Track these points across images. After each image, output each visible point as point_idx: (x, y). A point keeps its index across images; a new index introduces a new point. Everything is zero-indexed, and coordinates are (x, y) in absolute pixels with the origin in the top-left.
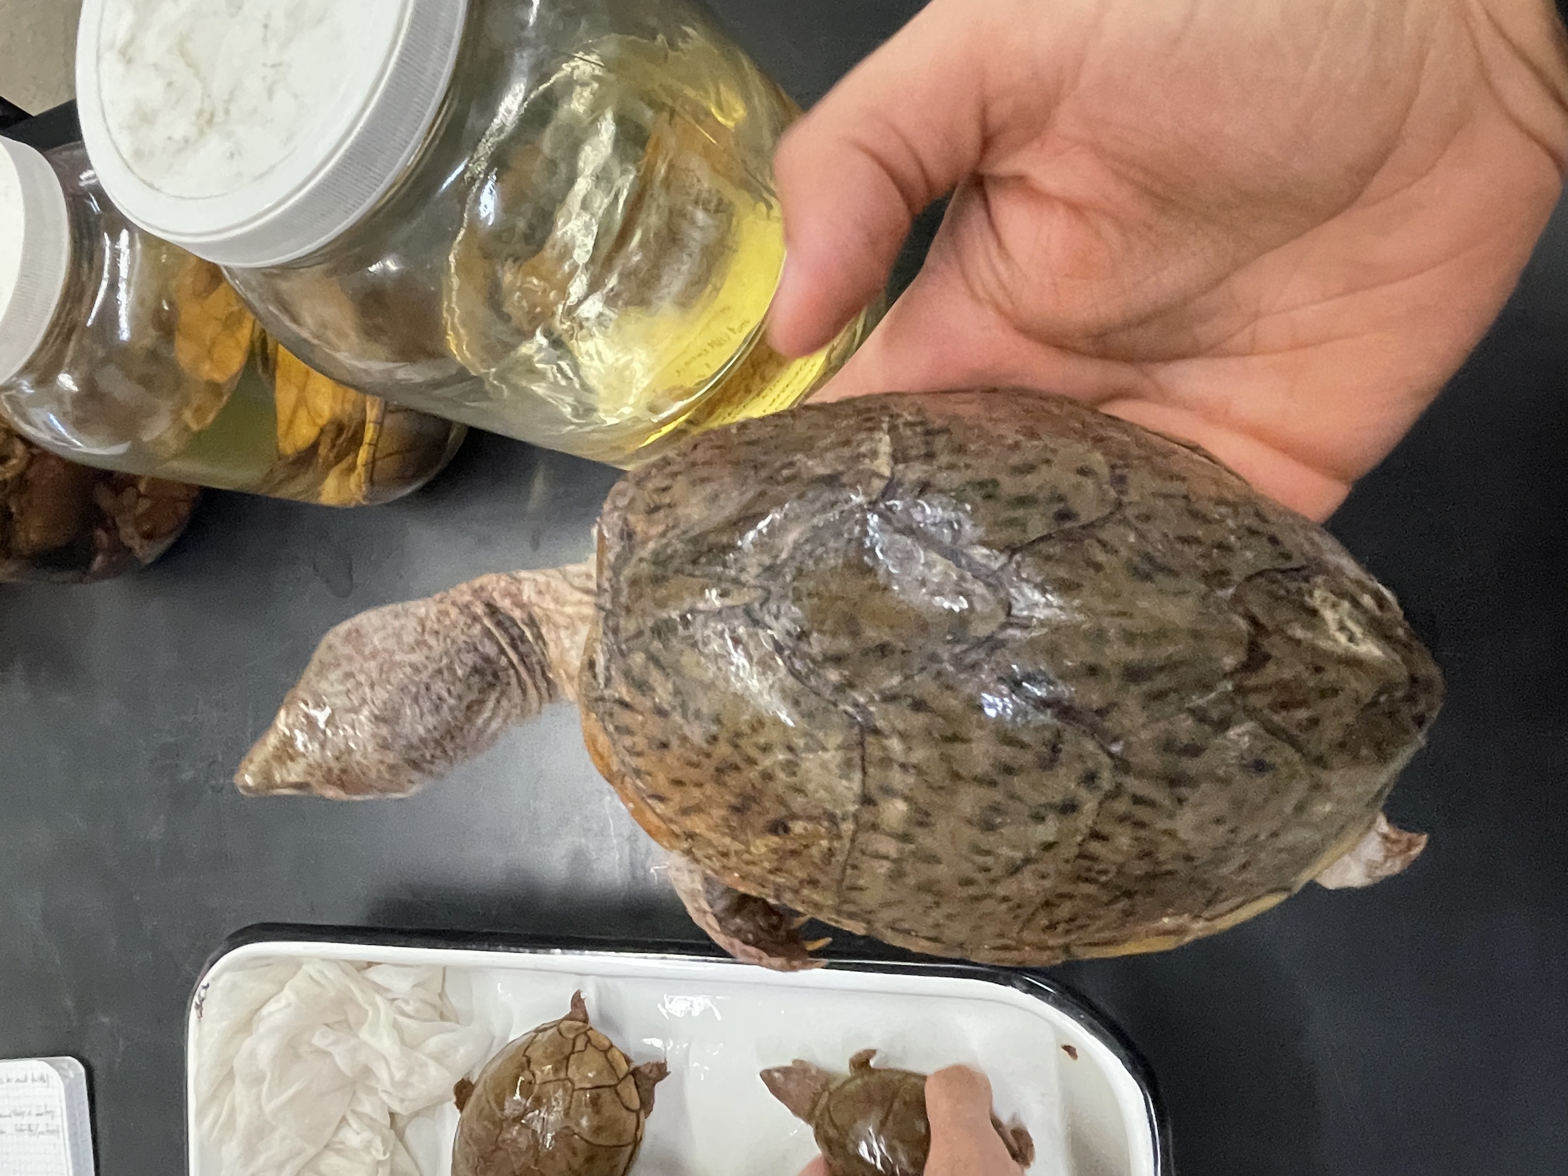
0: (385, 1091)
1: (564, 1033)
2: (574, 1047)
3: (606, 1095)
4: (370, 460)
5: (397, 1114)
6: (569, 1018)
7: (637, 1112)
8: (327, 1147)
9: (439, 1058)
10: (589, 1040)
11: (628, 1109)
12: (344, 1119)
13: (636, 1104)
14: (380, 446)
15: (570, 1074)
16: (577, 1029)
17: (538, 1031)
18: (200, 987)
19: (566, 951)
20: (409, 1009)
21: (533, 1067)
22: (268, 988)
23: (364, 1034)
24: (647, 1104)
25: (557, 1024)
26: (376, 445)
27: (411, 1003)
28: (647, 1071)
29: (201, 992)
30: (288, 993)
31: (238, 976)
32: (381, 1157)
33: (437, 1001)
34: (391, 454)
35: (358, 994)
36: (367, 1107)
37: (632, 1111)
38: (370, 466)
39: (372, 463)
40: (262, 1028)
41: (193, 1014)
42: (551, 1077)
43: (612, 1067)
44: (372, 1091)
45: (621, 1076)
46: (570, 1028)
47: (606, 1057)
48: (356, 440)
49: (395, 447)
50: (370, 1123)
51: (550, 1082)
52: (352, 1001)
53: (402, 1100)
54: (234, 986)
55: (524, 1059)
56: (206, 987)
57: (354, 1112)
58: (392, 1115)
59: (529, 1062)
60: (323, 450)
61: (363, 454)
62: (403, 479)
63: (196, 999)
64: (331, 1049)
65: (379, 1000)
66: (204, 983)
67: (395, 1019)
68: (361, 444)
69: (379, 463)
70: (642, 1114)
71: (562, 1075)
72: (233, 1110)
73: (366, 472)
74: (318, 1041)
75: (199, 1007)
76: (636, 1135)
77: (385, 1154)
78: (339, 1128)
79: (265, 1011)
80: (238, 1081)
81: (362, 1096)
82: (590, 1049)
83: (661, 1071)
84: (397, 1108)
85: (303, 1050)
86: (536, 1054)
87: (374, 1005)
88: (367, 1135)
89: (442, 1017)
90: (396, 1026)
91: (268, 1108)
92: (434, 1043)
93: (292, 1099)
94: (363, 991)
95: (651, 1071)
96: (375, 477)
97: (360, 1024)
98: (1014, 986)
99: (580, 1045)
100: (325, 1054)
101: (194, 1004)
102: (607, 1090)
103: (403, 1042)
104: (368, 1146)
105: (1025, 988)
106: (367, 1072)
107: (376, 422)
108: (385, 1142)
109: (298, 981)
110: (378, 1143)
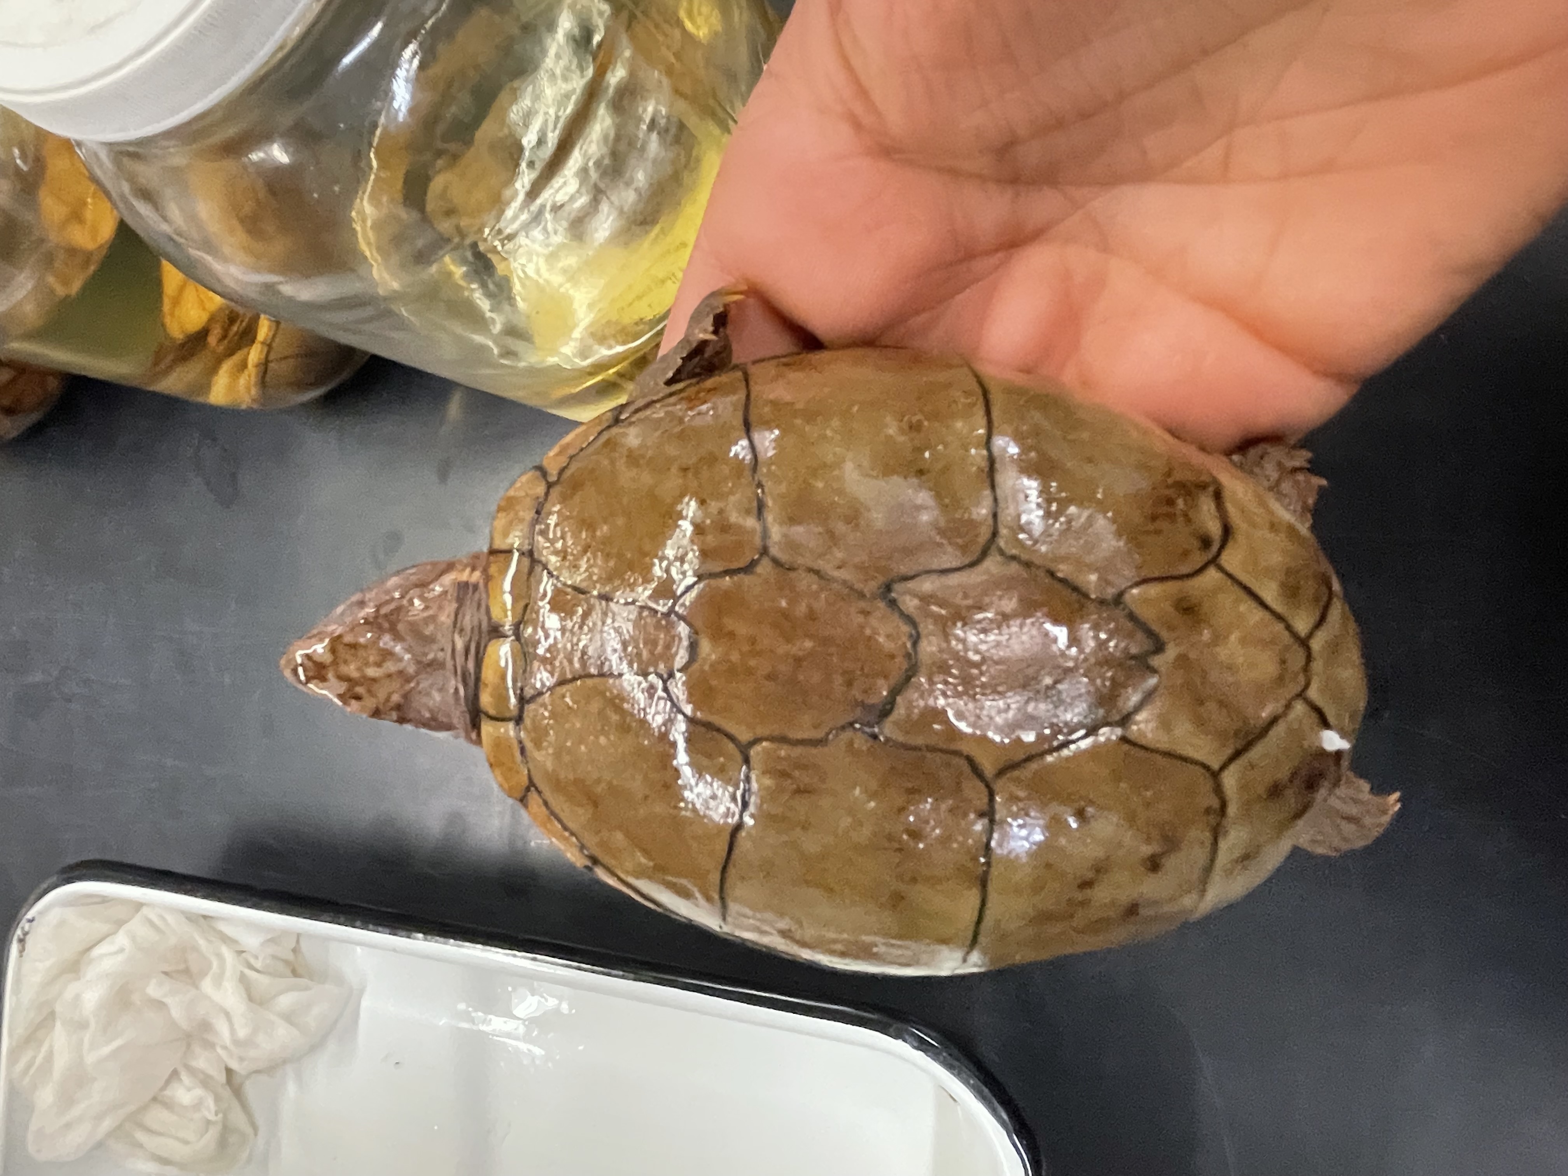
0: (225, 1048)
4: (263, 361)
5: (236, 1072)
8: (155, 1099)
9: (289, 1018)
12: (175, 1074)
14: (274, 345)
18: (24, 921)
19: (429, 937)
20: (258, 965)
22: (103, 928)
23: (207, 985)
26: (270, 346)
27: (261, 958)
29: (24, 924)
30: (121, 939)
31: (70, 914)
32: (211, 1117)
33: (290, 957)
34: (286, 358)
35: (202, 942)
36: (202, 1061)
38: (263, 367)
39: (264, 366)
40: (91, 973)
41: (14, 948)
44: (210, 1046)
48: (248, 336)
49: (291, 349)
50: (205, 1081)
52: (195, 949)
53: (241, 1059)
54: (62, 923)
56: (31, 921)
57: (188, 1067)
58: (229, 1071)
60: (212, 340)
61: (255, 354)
62: (301, 385)
63: (19, 932)
64: (168, 1000)
65: (225, 951)
66: (29, 916)
67: (242, 972)
68: (253, 341)
69: (272, 365)
72: (49, 1057)
73: (257, 374)
74: (154, 990)
75: (21, 941)
77: (216, 1114)
78: (168, 1082)
79: (97, 951)
80: (58, 1024)
81: (197, 1049)
84: (234, 1065)
85: (136, 998)
87: (220, 956)
88: (199, 1092)
89: (295, 973)
90: (243, 979)
91: (90, 1058)
92: (285, 1001)
93: (118, 1049)
94: (210, 942)
96: (268, 379)
97: (203, 974)
98: (905, 1041)
100: (160, 1005)
101: (15, 938)
103: (251, 999)
104: (198, 1106)
105: (916, 1044)
106: (205, 1026)
108: (217, 1099)
109: (136, 925)
110: (210, 1102)
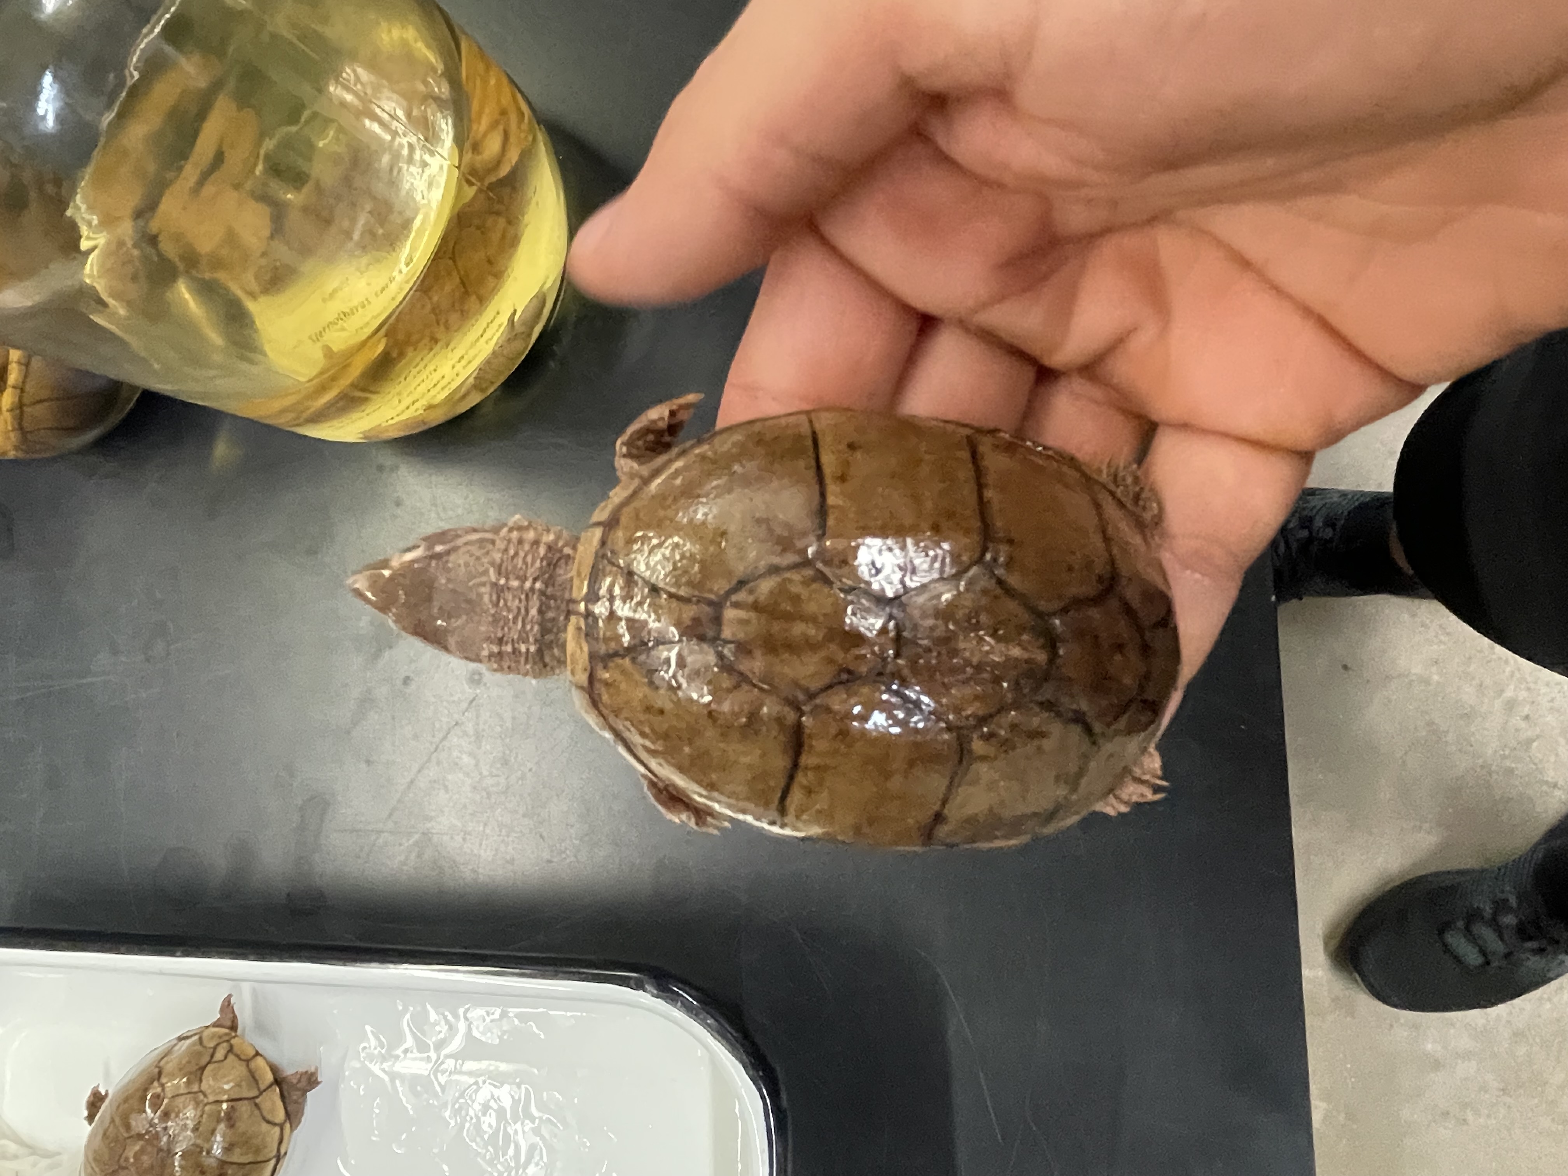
1: (205, 1042)
2: (212, 1056)
3: (244, 1108)
4: (18, 406)
6: (216, 1025)
7: (281, 1126)
10: (231, 1050)
11: (269, 1122)
13: (280, 1115)
14: (28, 388)
15: (204, 1086)
16: (220, 1037)
17: (181, 1039)
21: (164, 1080)
24: (293, 1116)
25: (200, 1033)
26: (22, 390)
28: (295, 1081)
34: (40, 401)
37: (275, 1124)
38: (18, 412)
42: (183, 1090)
43: (253, 1077)
45: (262, 1087)
46: (214, 1035)
47: (248, 1066)
49: (45, 394)
51: (182, 1095)
55: (157, 1070)
59: (160, 1074)
61: (7, 399)
62: (62, 430)
69: (28, 409)
70: (287, 1126)
71: (195, 1088)
73: (14, 418)
76: (279, 1150)
82: (231, 1057)
83: (310, 1080)
86: (170, 1066)
95: (299, 1081)
96: (25, 425)
99: (219, 1055)
102: (246, 1102)
107: (20, 363)
